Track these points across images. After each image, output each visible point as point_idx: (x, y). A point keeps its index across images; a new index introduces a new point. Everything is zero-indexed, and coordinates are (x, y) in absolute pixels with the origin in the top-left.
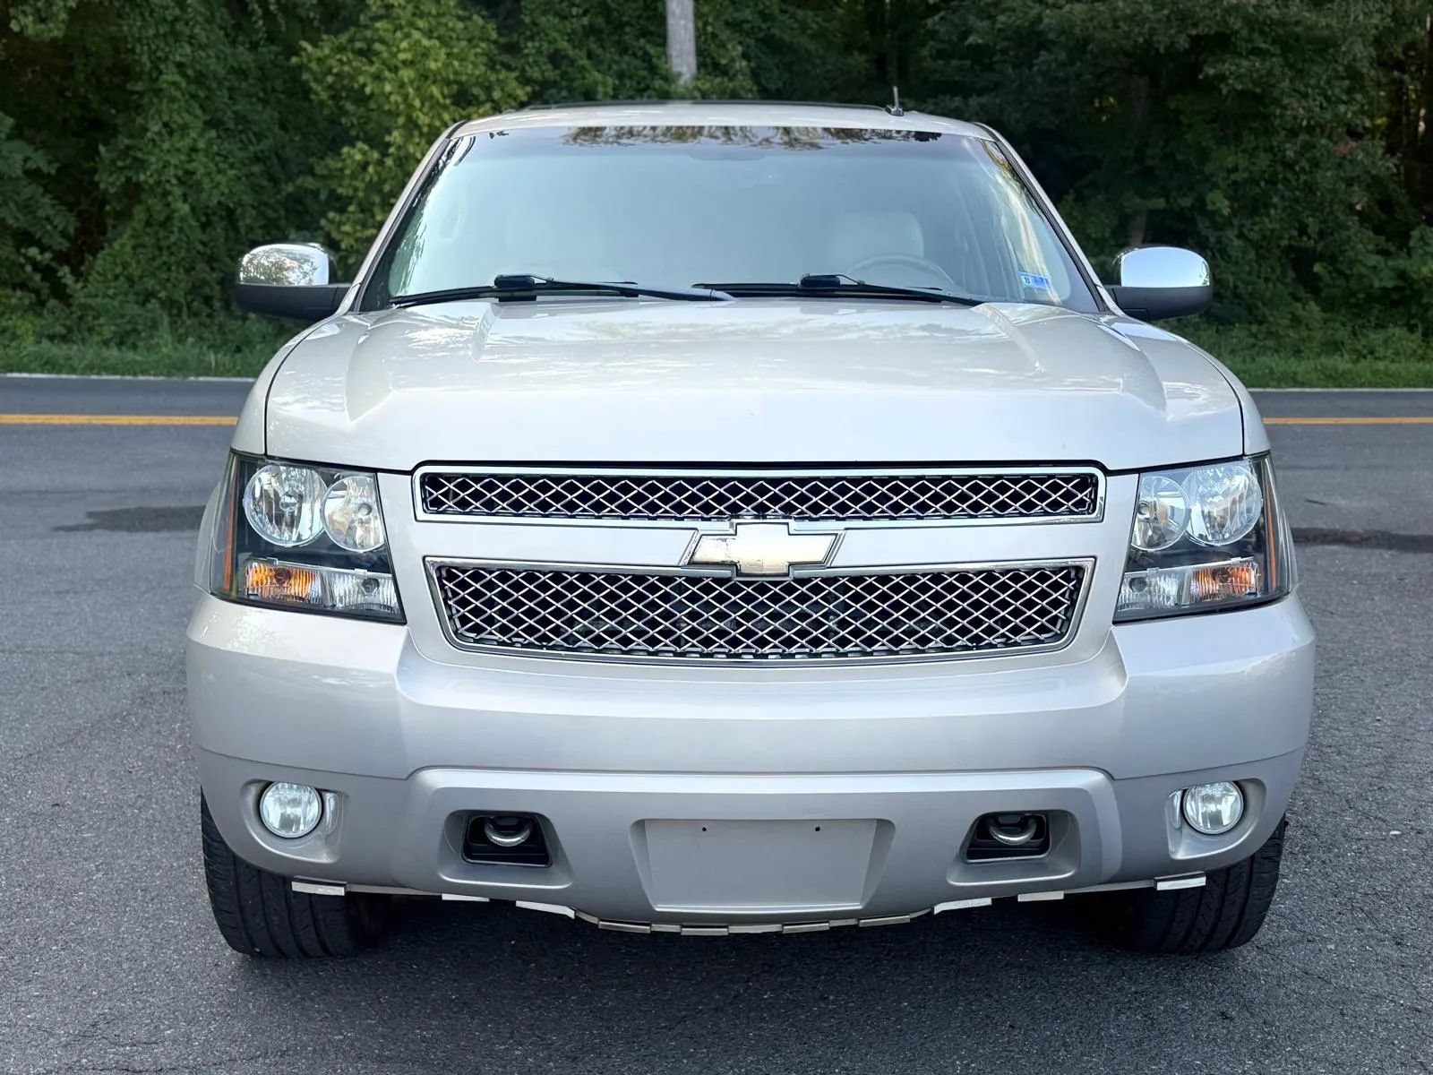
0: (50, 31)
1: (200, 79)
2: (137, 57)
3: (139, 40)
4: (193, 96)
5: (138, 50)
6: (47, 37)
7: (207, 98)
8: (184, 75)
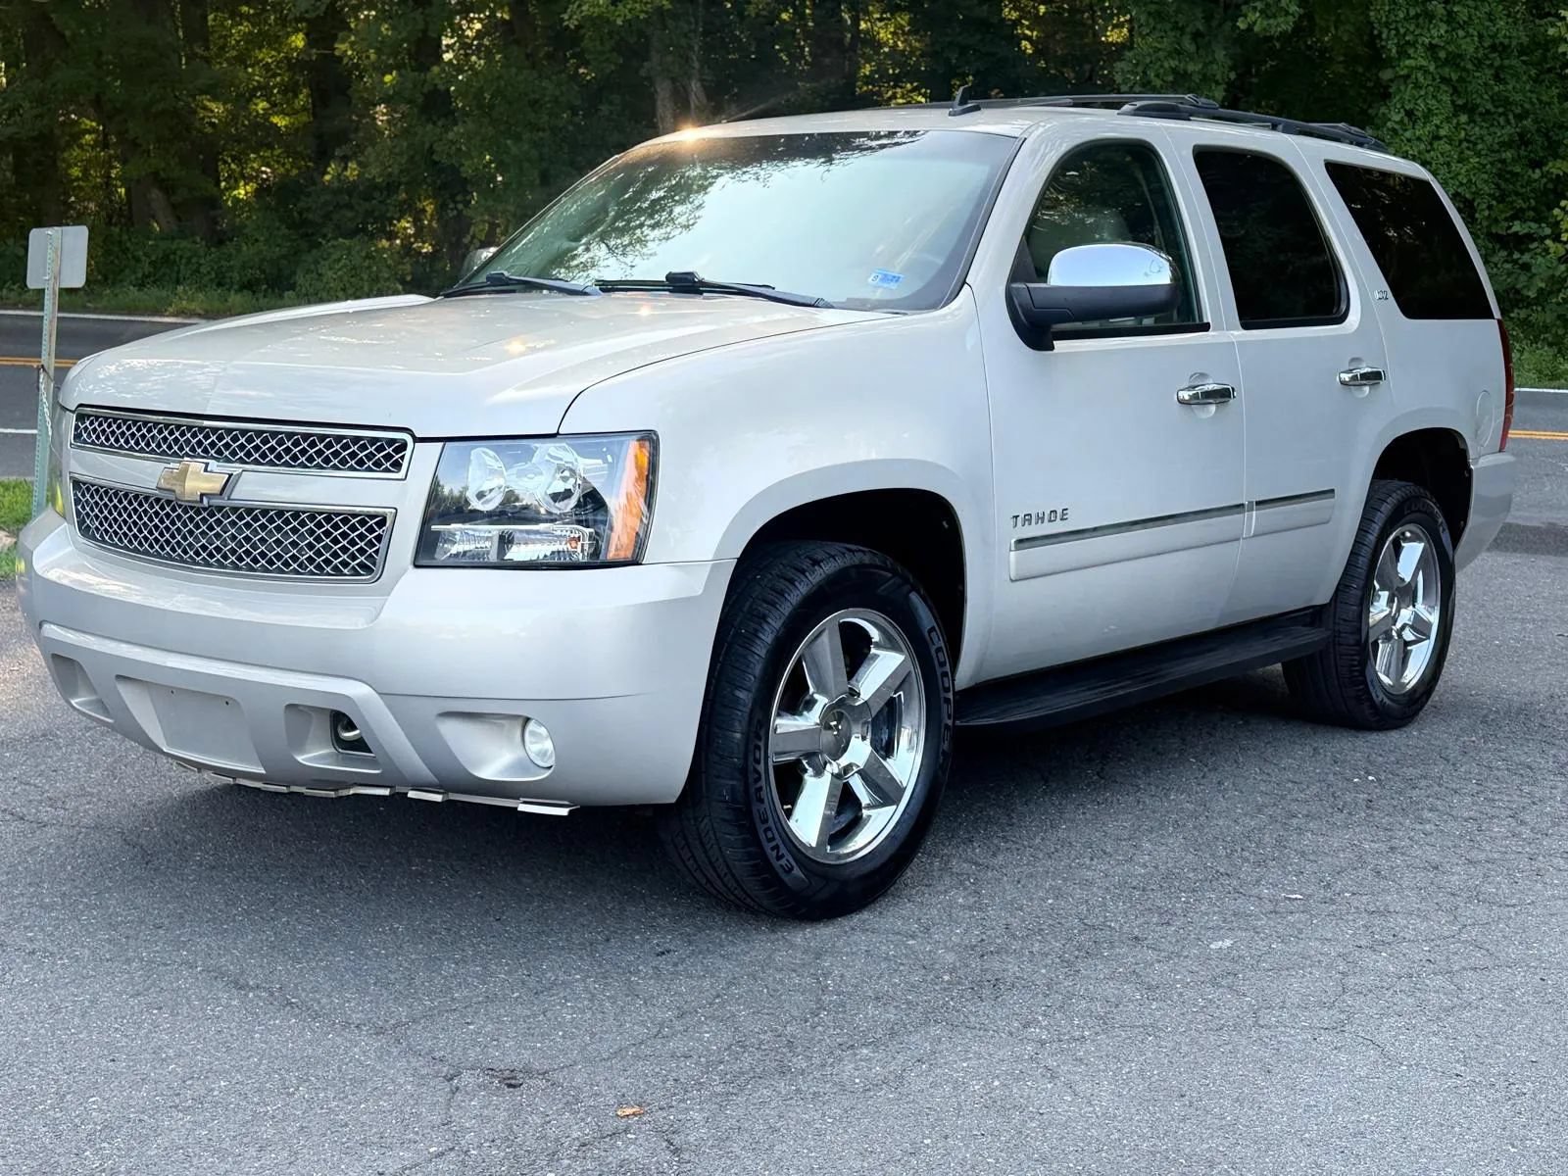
0: (1278, 25)
1: (1454, 60)
2: (1383, 43)
3: (1387, 25)
4: (1445, 80)
5: (1384, 36)
6: (1275, 31)
7: (1461, 80)
8: (1436, 59)
